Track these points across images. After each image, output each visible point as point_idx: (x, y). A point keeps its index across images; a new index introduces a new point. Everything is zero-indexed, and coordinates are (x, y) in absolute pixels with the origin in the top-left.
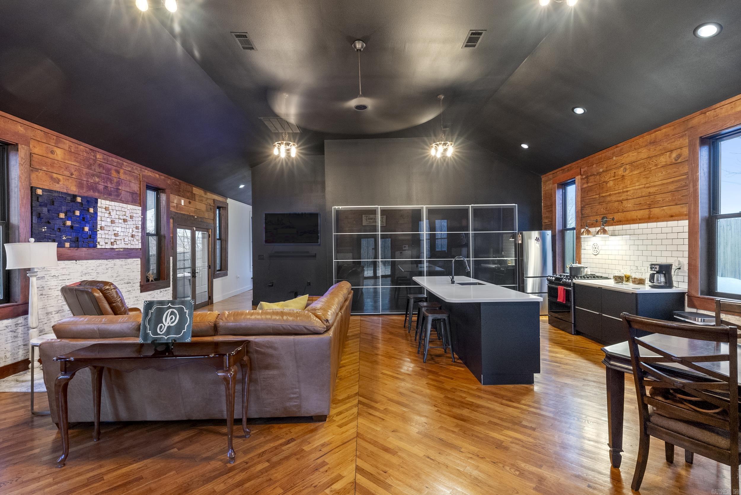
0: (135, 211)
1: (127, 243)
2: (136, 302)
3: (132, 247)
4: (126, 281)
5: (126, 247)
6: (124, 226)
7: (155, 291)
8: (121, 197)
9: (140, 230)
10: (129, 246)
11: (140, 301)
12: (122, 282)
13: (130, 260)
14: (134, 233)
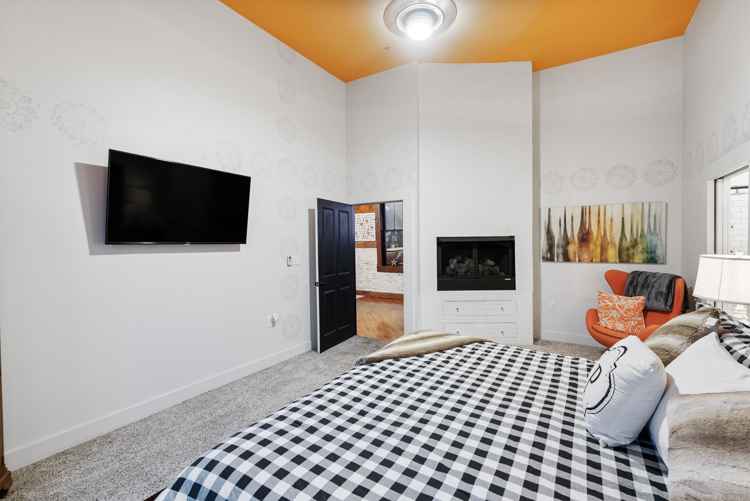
0: (370, 217)
1: (364, 238)
2: (374, 278)
3: (368, 240)
4: (365, 262)
5: (363, 240)
6: (361, 227)
7: (393, 273)
8: (360, 209)
9: (374, 229)
10: (365, 240)
11: (377, 278)
12: (362, 262)
13: (368, 249)
14: (369, 231)
